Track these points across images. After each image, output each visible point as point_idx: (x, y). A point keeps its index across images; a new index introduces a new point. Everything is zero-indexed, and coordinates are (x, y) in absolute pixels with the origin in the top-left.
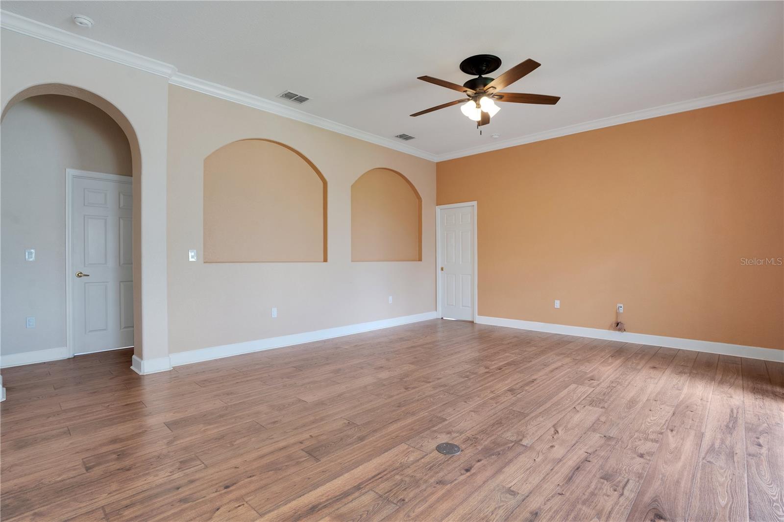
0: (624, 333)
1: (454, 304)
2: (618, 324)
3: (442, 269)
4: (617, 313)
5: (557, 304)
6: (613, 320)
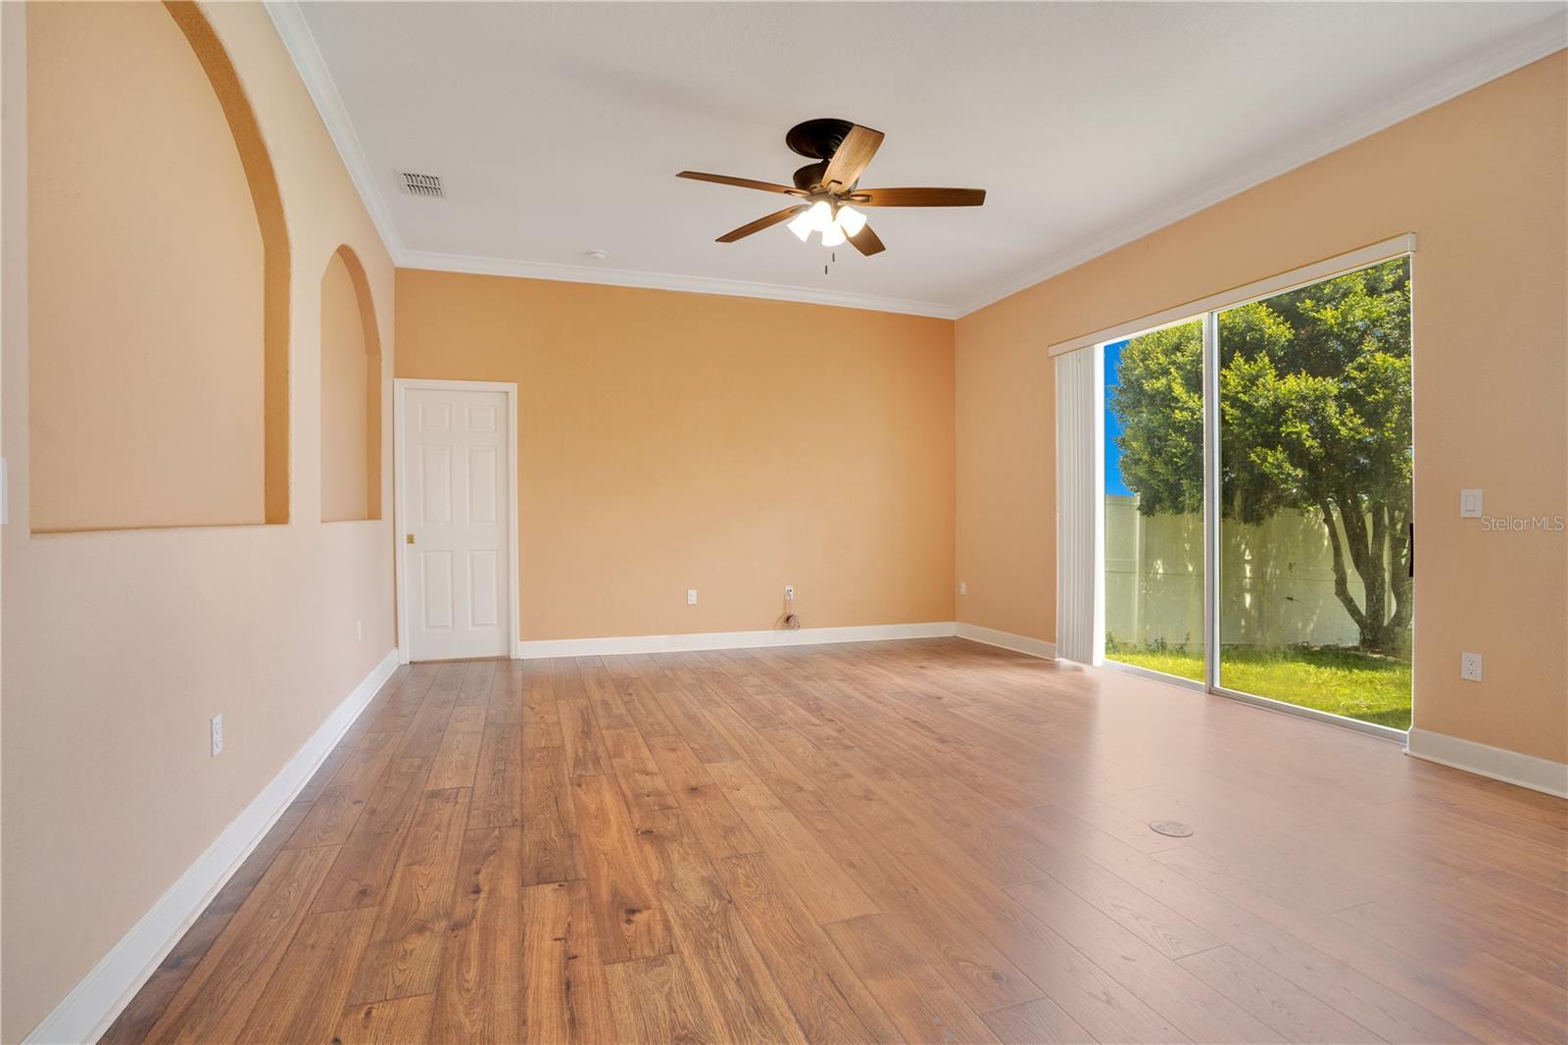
0: (800, 631)
1: (450, 625)
2: (788, 619)
3: (411, 540)
4: (785, 600)
5: (693, 596)
6: (780, 612)
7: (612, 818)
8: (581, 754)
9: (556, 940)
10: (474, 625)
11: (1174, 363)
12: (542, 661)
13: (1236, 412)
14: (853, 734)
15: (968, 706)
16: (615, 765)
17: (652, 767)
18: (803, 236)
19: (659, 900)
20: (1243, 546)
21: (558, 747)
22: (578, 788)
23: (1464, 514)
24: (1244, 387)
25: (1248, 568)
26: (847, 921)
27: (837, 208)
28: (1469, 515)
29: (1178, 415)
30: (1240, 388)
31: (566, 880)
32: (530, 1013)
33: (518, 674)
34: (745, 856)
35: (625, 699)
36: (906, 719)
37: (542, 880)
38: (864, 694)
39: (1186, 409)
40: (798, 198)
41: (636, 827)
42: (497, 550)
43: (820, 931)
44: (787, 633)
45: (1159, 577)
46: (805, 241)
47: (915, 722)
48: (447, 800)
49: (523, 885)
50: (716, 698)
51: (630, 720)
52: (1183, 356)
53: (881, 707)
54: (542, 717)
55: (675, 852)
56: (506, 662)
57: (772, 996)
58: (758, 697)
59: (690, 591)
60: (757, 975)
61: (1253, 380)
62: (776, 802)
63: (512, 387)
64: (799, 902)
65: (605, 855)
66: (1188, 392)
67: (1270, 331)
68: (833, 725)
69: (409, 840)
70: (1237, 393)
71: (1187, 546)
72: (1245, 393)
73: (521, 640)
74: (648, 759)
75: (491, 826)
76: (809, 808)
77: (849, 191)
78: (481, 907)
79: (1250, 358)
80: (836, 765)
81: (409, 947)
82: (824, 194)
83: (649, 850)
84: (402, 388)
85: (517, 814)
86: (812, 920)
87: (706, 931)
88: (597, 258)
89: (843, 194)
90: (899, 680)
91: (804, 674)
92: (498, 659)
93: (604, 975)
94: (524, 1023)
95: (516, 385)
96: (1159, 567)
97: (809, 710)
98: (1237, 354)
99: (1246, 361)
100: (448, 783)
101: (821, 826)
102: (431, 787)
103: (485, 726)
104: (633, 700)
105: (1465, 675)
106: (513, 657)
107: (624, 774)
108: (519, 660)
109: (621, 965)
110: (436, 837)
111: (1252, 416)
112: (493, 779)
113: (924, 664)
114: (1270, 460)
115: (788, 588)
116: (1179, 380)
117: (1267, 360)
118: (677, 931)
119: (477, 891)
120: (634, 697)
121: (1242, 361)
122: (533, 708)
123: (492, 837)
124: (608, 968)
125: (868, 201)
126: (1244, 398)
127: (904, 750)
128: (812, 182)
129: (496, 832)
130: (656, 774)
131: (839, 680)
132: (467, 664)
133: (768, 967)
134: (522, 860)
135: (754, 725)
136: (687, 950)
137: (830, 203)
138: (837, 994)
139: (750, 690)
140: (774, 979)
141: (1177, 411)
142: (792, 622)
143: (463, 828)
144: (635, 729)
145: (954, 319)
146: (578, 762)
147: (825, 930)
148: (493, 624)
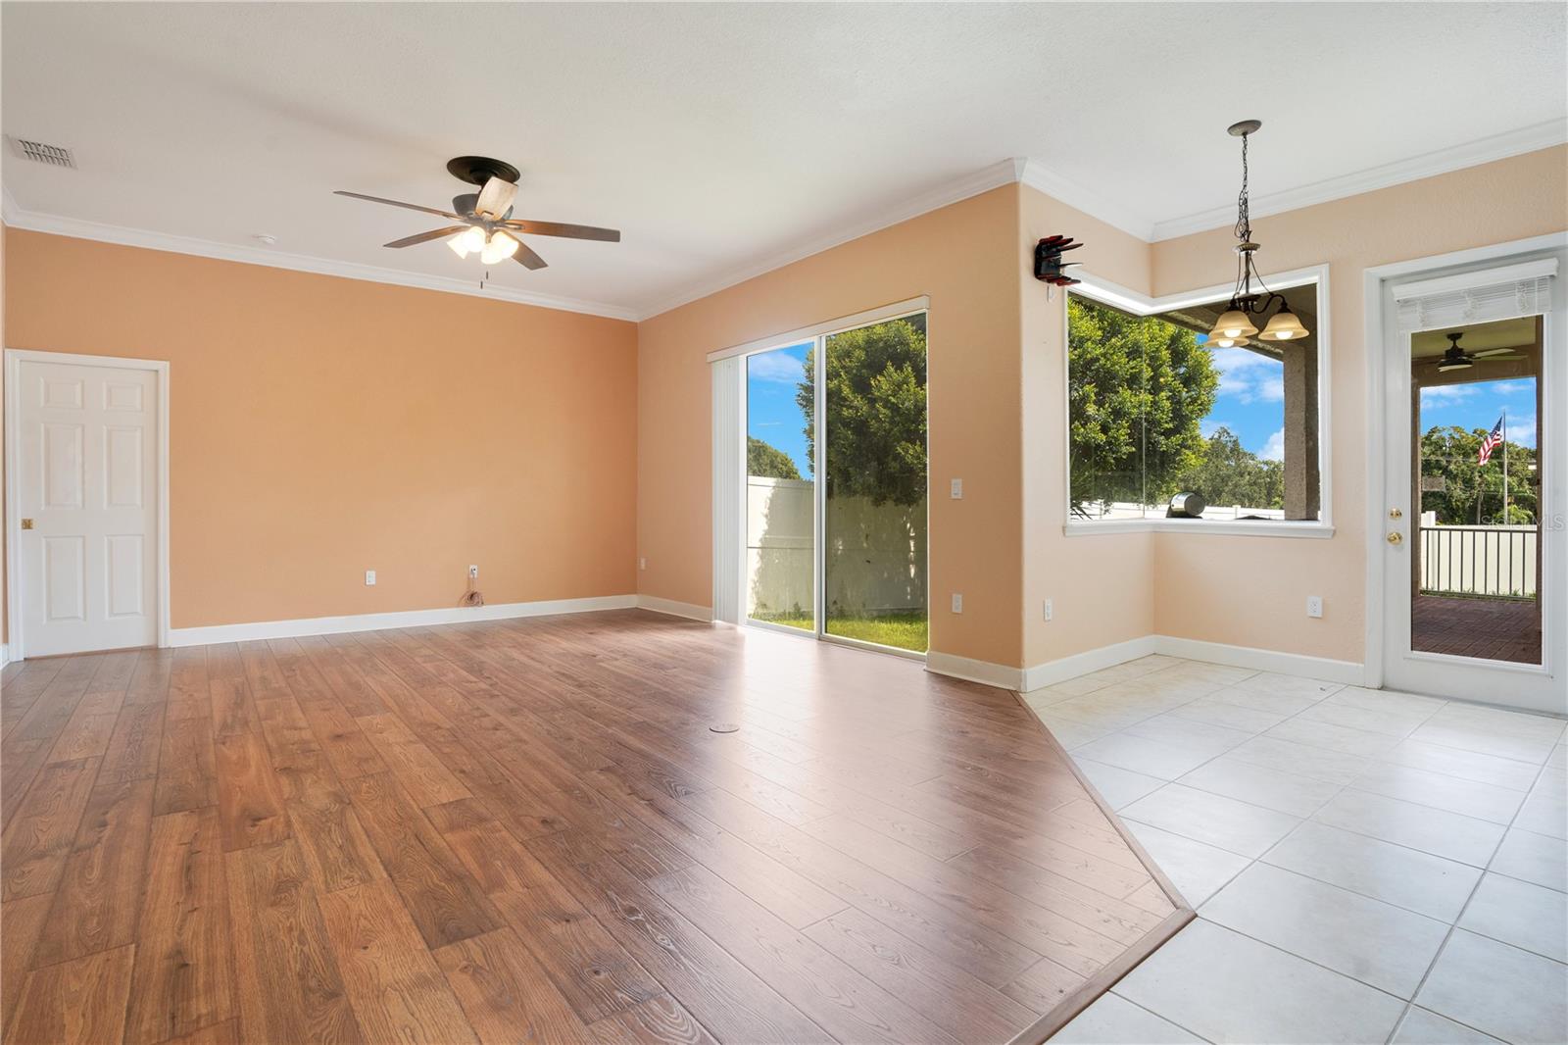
7: (253, 763)
8: (229, 721)
9: (181, 844)
10: (112, 613)
11: (843, 367)
12: (197, 648)
13: (888, 412)
14: (506, 687)
15: (616, 659)
16: (264, 725)
17: (303, 723)
18: (462, 254)
19: (285, 809)
20: (908, 525)
21: (206, 718)
22: (222, 747)
23: (953, 497)
24: (893, 391)
25: (912, 543)
26: (444, 805)
27: (492, 233)
28: (956, 497)
29: (845, 413)
30: (889, 392)
31: (198, 808)
32: (150, 888)
33: (167, 663)
34: (372, 775)
35: (287, 674)
36: (558, 672)
37: (172, 809)
38: (528, 656)
39: (851, 407)
40: (457, 222)
41: (276, 765)
42: (143, 535)
43: (420, 813)
44: (471, 609)
45: (839, 552)
46: (463, 257)
47: (564, 674)
48: (73, 768)
49: (153, 816)
50: (382, 666)
51: (289, 691)
52: (850, 361)
53: (537, 665)
54: (191, 695)
55: (308, 780)
56: (153, 652)
57: (366, 851)
58: (425, 665)
59: (368, 573)
60: (358, 842)
61: (899, 386)
62: (414, 738)
63: (164, 367)
64: (409, 798)
65: (240, 787)
66: (853, 393)
67: (913, 346)
68: (488, 681)
69: (26, 801)
70: (888, 396)
71: (863, 526)
72: (894, 397)
73: (173, 628)
74: (300, 719)
75: (123, 781)
76: (442, 739)
77: (503, 220)
78: (107, 835)
79: (899, 368)
80: (478, 708)
81: (26, 869)
82: (478, 221)
83: (284, 781)
84: (18, 360)
85: (153, 770)
86: (415, 806)
87: (323, 823)
88: (265, 242)
89: (498, 221)
90: (565, 644)
91: (477, 643)
92: (142, 649)
93: (224, 858)
94: (144, 894)
95: (168, 364)
96: (840, 545)
97: (470, 671)
98: (889, 363)
99: (896, 370)
100: (75, 756)
101: (447, 750)
102: (54, 759)
103: (122, 707)
104: (296, 675)
105: (954, 610)
106: (162, 645)
107: (272, 731)
108: (170, 648)
109: (240, 852)
110: (59, 795)
111: (901, 415)
112: (128, 746)
113: (595, 630)
114: (911, 452)
115: (472, 567)
116: (847, 382)
117: (910, 369)
118: (297, 826)
119: (104, 825)
120: (298, 672)
121: (892, 369)
122: (180, 689)
123: (124, 788)
124: (227, 854)
125: (520, 229)
126: (893, 400)
127: (544, 695)
128: (468, 210)
129: (129, 785)
130: (304, 729)
131: (509, 647)
132: (102, 657)
133: (368, 836)
134: (154, 800)
135: (413, 685)
136: (302, 837)
137: (485, 228)
138: (419, 844)
139: (418, 659)
140: (370, 842)
141: (844, 409)
142: (476, 599)
143: (91, 786)
144: (293, 697)
145: (637, 321)
146: (225, 726)
147: (424, 812)
148: (136, 613)
